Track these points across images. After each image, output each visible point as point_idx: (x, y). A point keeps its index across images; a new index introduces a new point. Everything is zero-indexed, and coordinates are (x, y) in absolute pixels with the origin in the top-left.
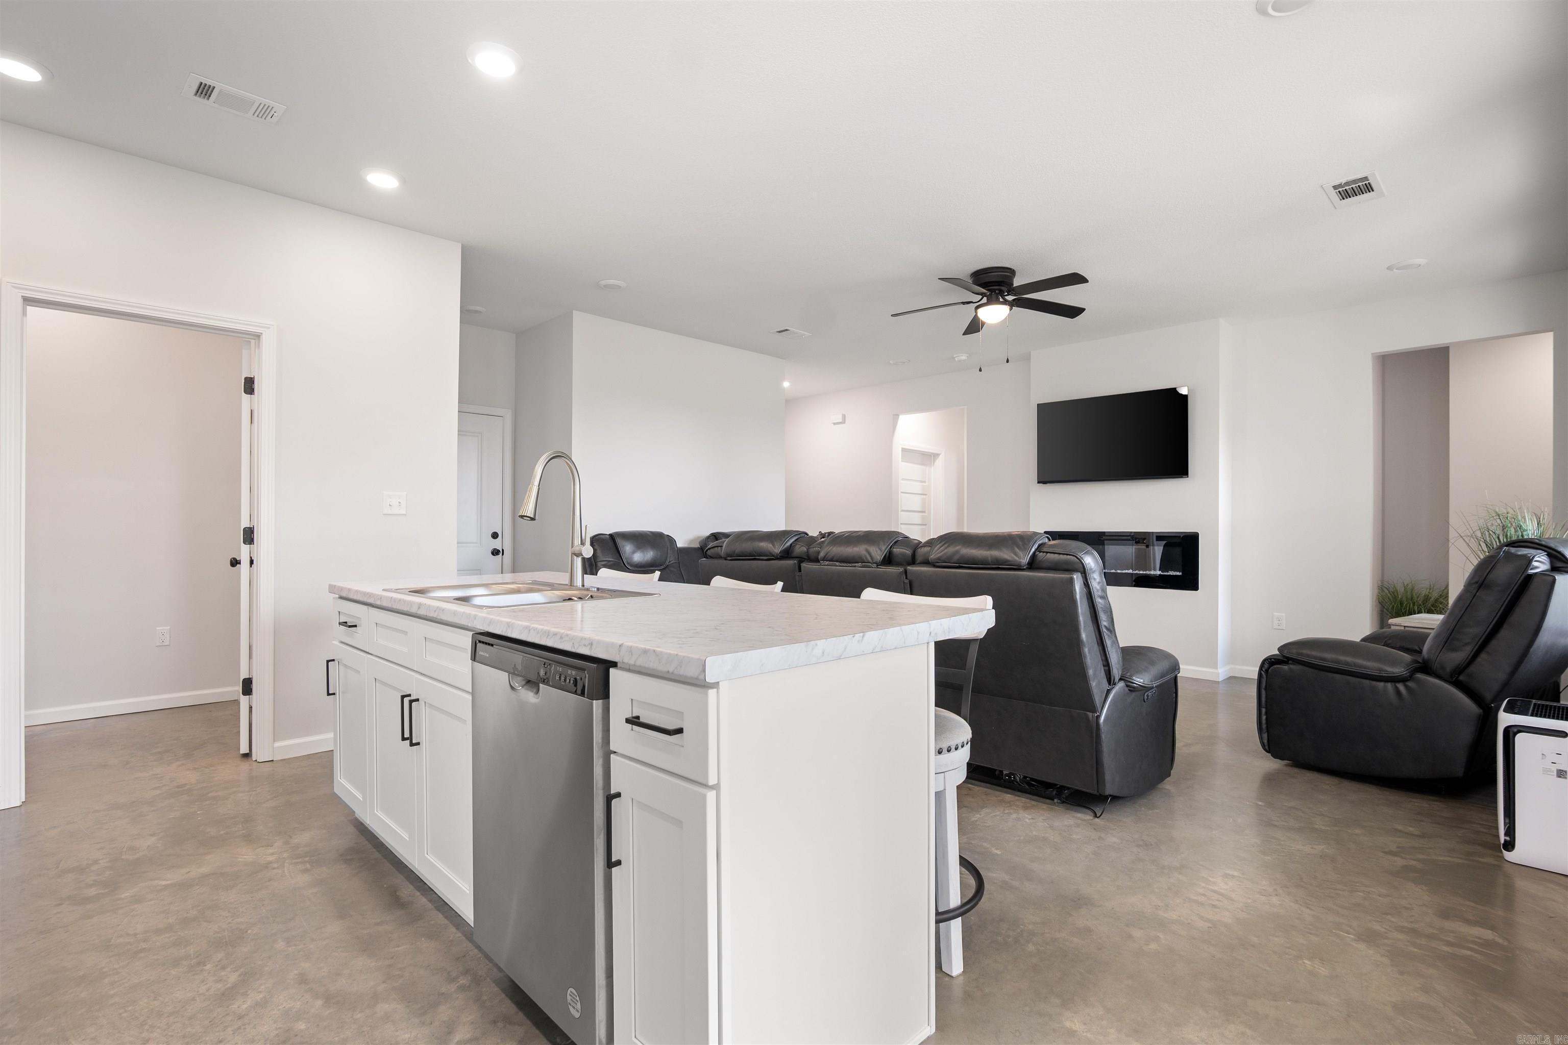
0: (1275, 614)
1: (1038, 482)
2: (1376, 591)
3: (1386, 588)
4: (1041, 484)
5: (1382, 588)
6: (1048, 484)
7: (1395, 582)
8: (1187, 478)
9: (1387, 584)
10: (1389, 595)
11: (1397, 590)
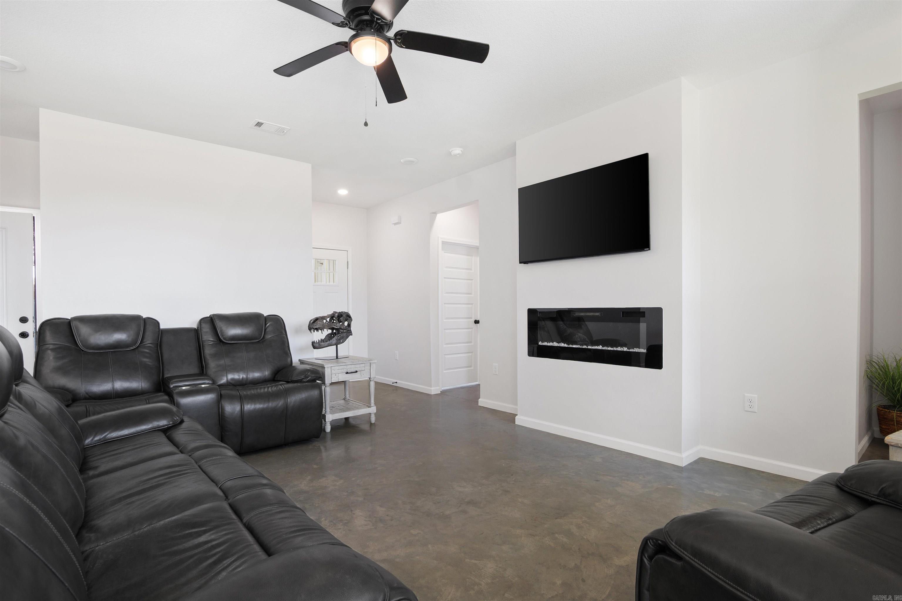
0: (746, 395)
1: (520, 263)
2: (864, 368)
3: (876, 363)
4: (523, 264)
5: (870, 362)
6: (529, 264)
7: (886, 356)
8: (649, 251)
9: (877, 359)
10: (879, 371)
11: (887, 366)
